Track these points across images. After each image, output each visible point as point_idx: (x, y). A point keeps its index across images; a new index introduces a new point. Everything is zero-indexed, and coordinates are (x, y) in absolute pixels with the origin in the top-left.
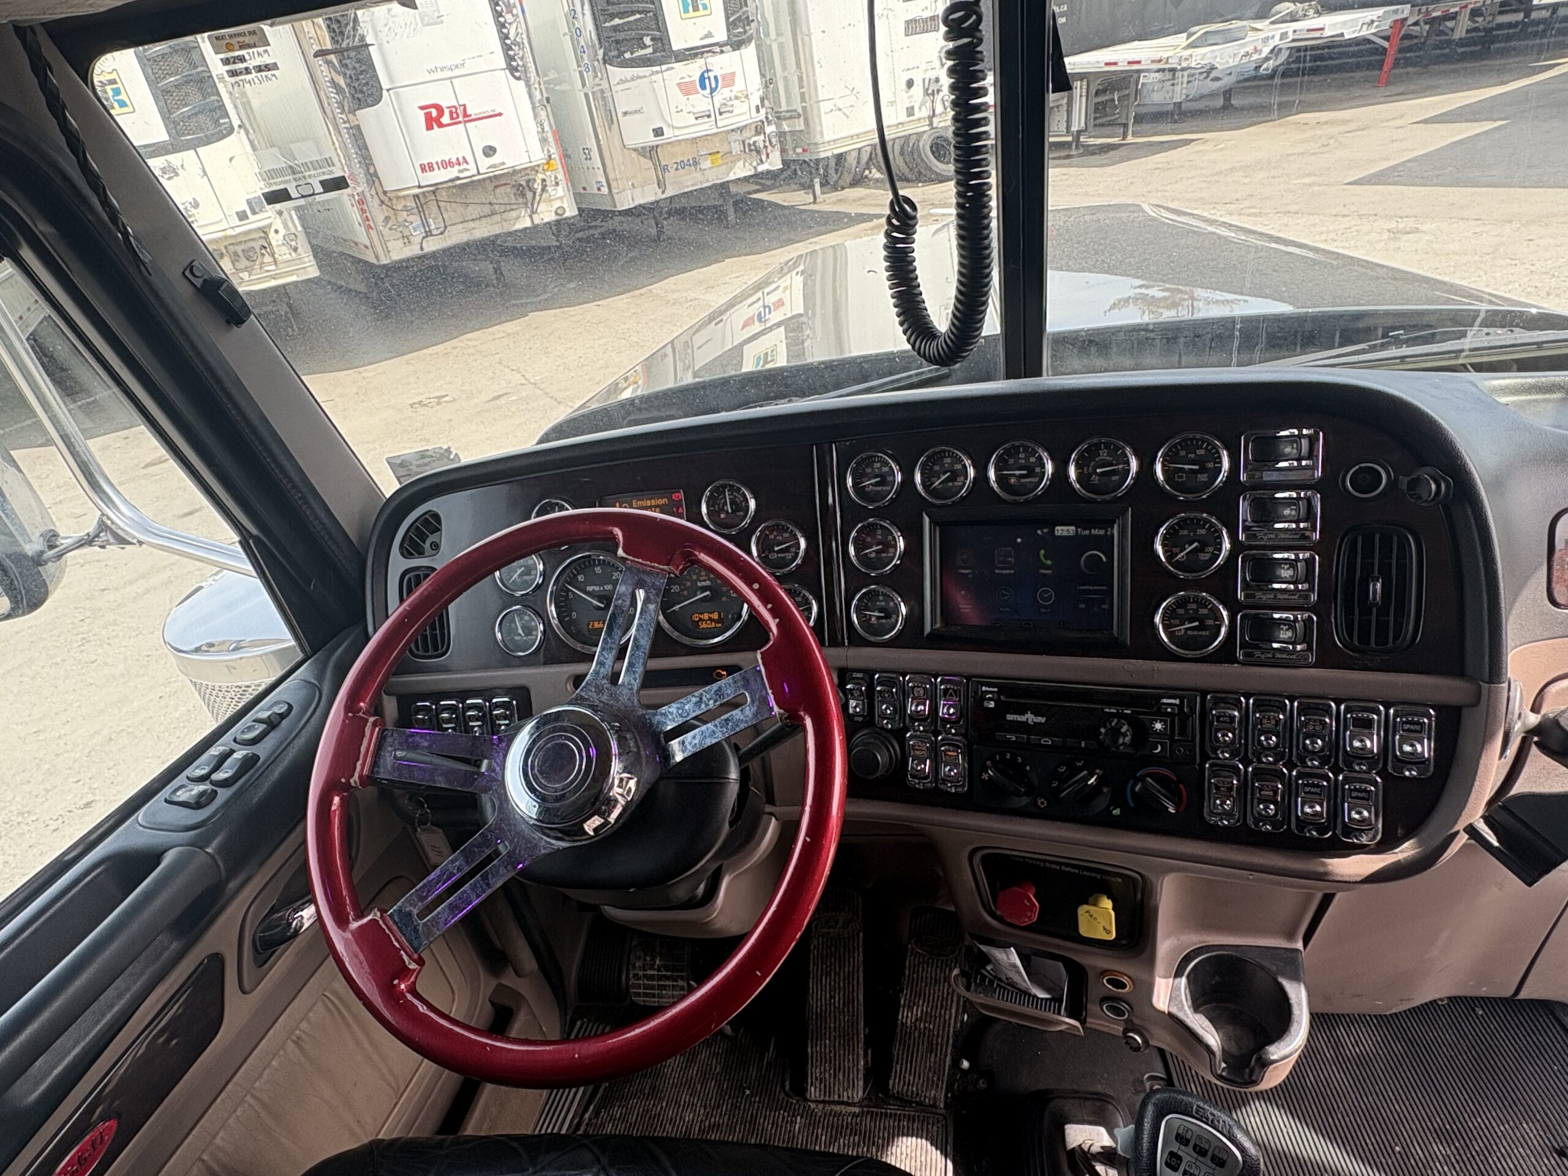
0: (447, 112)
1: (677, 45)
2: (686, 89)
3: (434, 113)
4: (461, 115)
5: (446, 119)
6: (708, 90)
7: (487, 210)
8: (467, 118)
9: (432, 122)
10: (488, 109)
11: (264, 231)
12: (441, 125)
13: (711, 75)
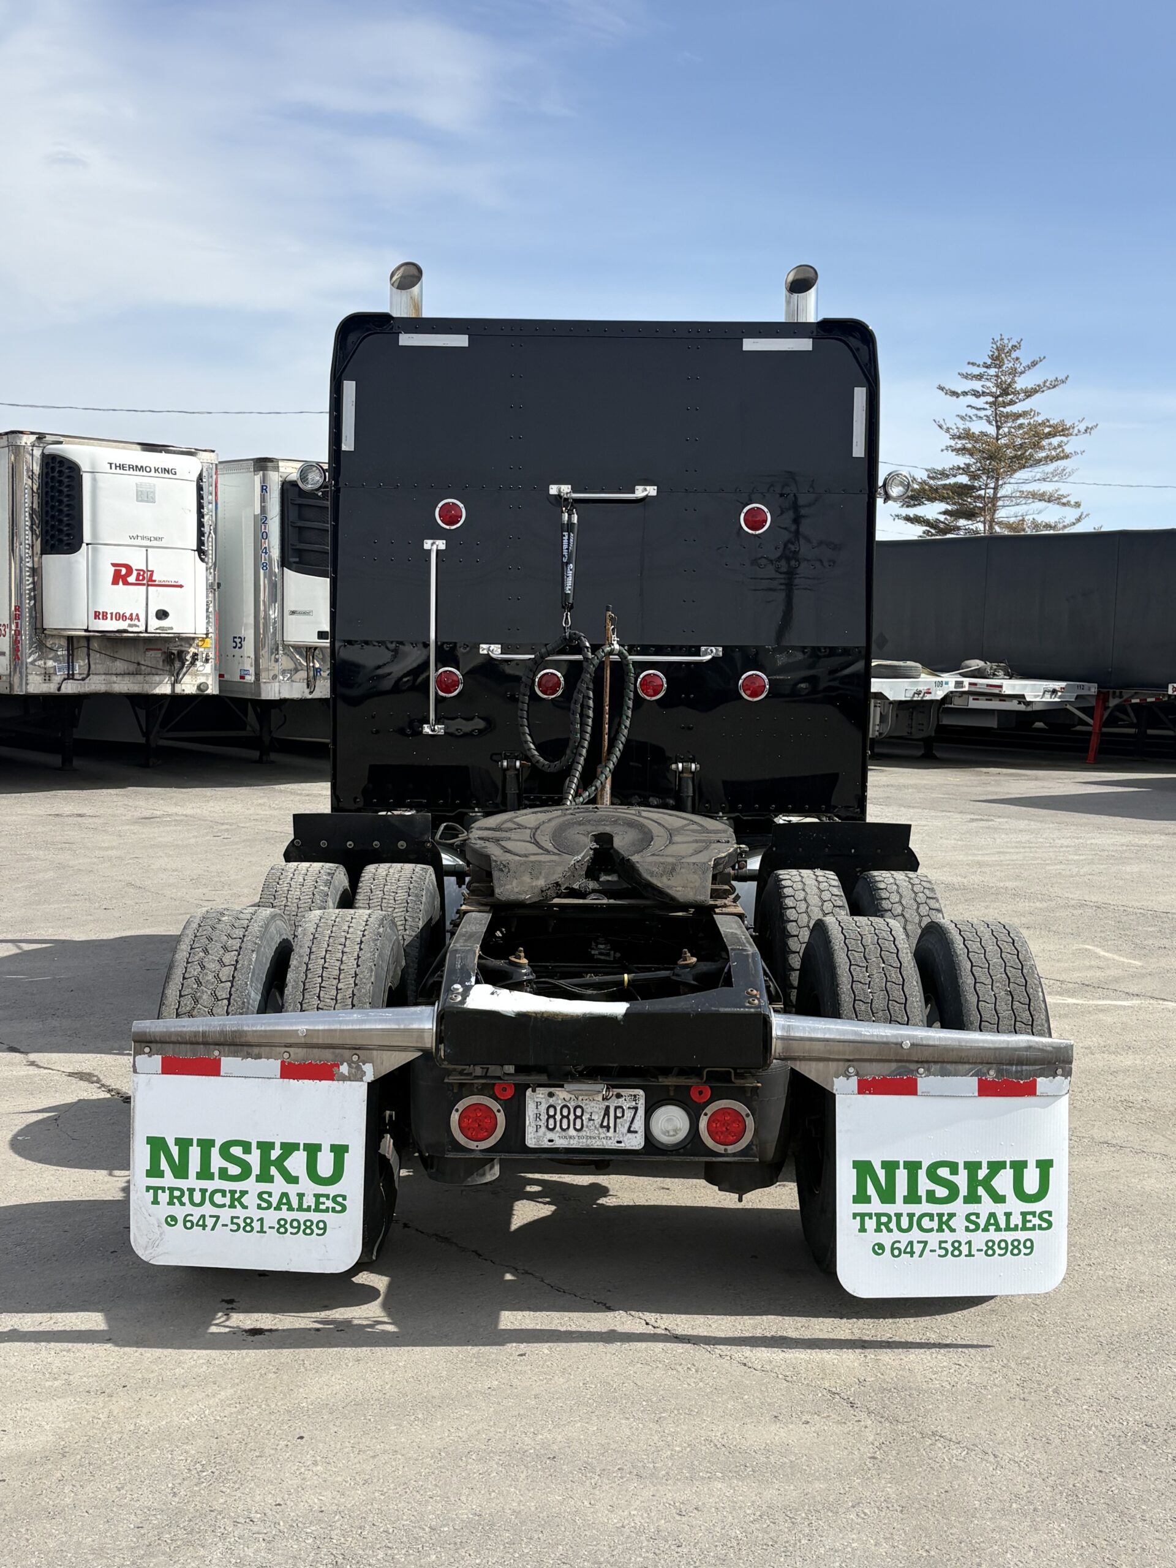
7: (132, 668)
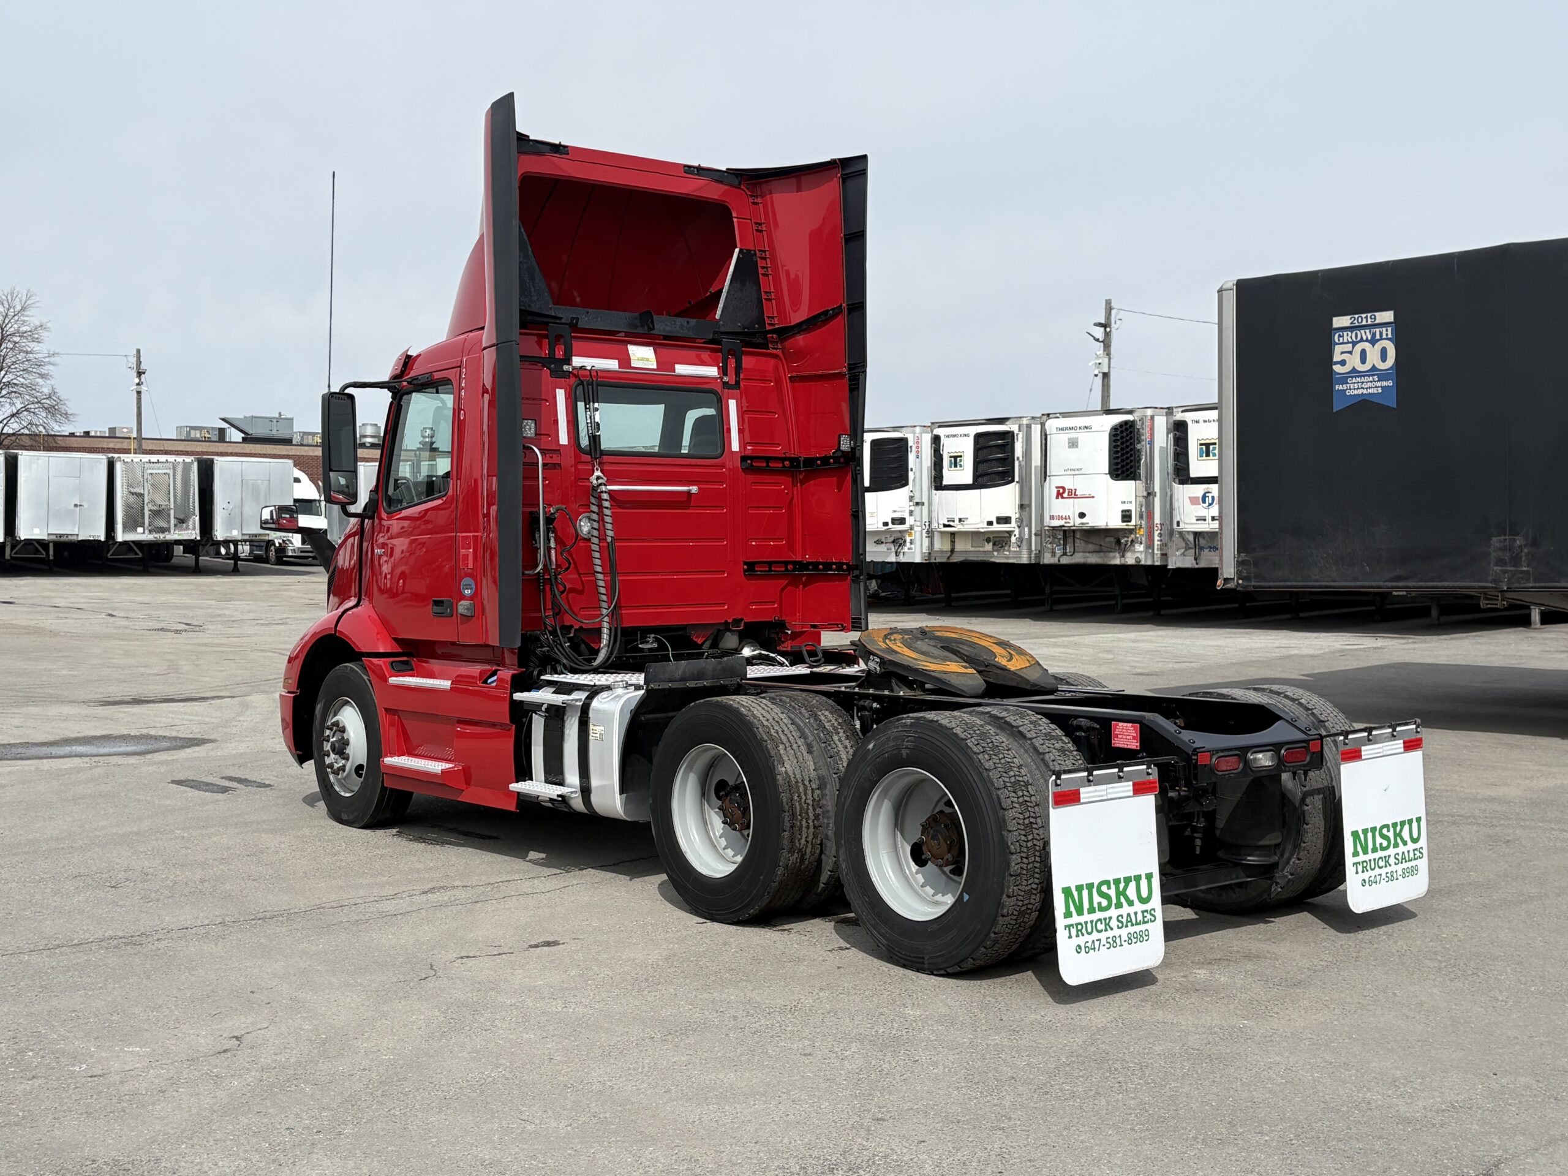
0: (1067, 491)
1: (1192, 475)
2: (1194, 501)
3: (1061, 491)
4: (1073, 494)
5: (1065, 495)
6: (1207, 504)
8: (1076, 496)
9: (1059, 495)
10: (1087, 493)
11: (1010, 533)
12: (1063, 498)
13: (1210, 495)
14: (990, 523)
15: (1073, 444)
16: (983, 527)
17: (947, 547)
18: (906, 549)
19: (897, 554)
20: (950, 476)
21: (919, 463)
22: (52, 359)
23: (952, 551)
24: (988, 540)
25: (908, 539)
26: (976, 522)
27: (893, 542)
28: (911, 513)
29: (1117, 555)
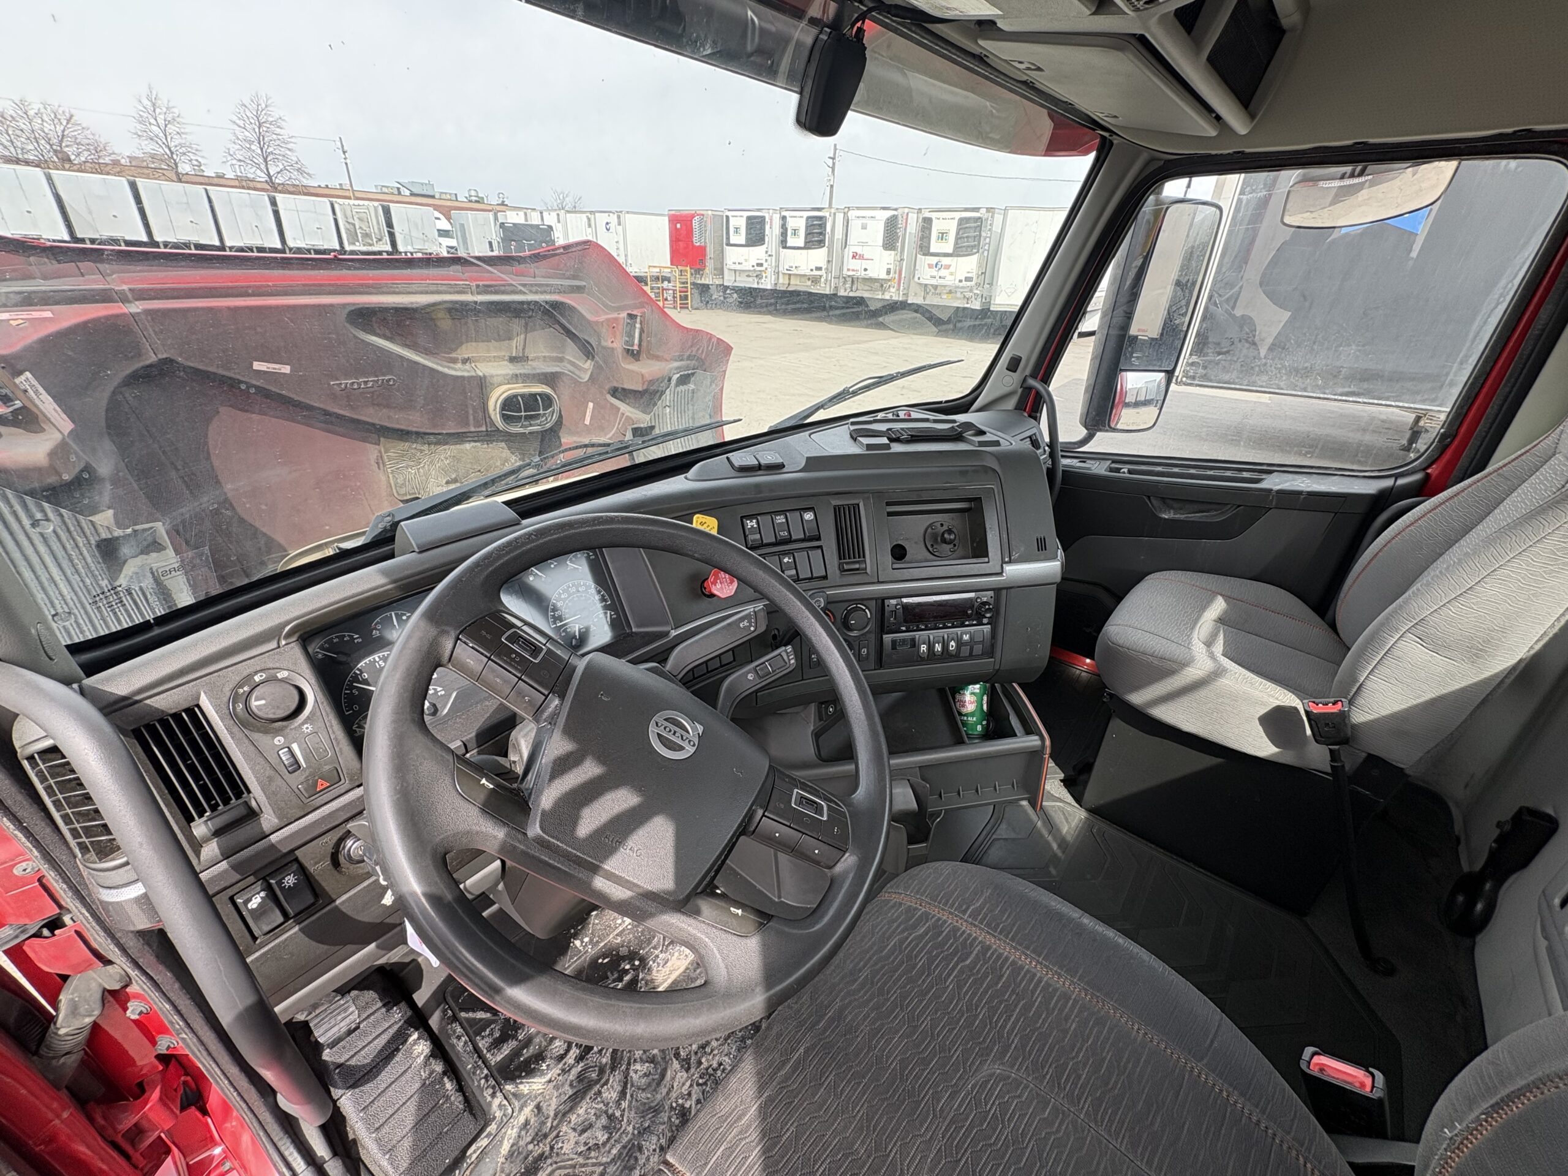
14: (812, 270)
15: (864, 227)
16: (808, 273)
17: (787, 282)
18: (763, 281)
19: (758, 283)
20: (791, 242)
21: (772, 232)
22: (292, 140)
23: (789, 284)
24: (809, 279)
25: (764, 275)
26: (804, 270)
27: (757, 276)
28: (766, 260)
29: (880, 293)
